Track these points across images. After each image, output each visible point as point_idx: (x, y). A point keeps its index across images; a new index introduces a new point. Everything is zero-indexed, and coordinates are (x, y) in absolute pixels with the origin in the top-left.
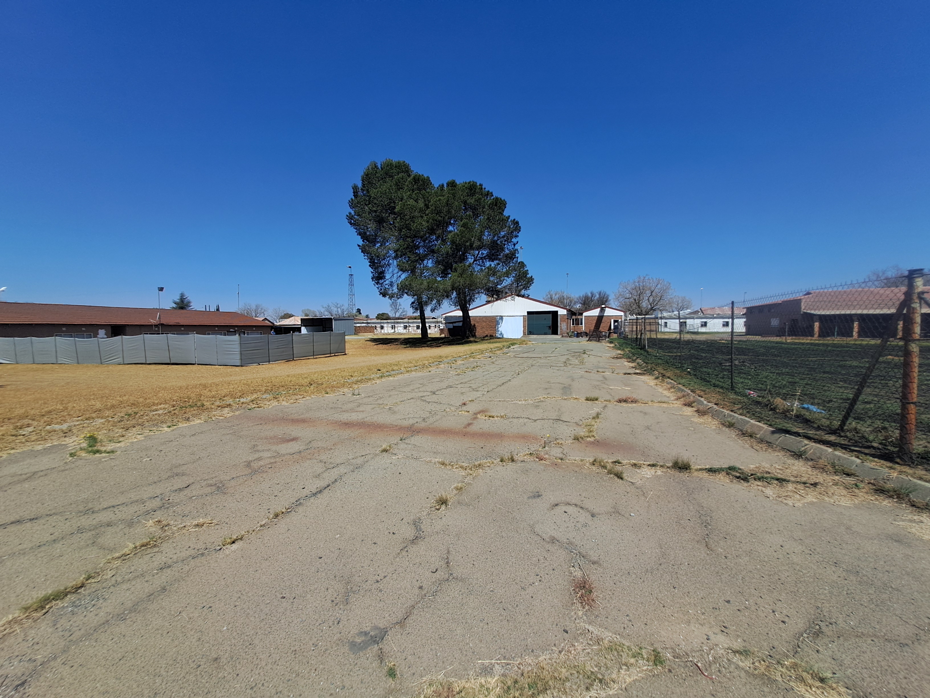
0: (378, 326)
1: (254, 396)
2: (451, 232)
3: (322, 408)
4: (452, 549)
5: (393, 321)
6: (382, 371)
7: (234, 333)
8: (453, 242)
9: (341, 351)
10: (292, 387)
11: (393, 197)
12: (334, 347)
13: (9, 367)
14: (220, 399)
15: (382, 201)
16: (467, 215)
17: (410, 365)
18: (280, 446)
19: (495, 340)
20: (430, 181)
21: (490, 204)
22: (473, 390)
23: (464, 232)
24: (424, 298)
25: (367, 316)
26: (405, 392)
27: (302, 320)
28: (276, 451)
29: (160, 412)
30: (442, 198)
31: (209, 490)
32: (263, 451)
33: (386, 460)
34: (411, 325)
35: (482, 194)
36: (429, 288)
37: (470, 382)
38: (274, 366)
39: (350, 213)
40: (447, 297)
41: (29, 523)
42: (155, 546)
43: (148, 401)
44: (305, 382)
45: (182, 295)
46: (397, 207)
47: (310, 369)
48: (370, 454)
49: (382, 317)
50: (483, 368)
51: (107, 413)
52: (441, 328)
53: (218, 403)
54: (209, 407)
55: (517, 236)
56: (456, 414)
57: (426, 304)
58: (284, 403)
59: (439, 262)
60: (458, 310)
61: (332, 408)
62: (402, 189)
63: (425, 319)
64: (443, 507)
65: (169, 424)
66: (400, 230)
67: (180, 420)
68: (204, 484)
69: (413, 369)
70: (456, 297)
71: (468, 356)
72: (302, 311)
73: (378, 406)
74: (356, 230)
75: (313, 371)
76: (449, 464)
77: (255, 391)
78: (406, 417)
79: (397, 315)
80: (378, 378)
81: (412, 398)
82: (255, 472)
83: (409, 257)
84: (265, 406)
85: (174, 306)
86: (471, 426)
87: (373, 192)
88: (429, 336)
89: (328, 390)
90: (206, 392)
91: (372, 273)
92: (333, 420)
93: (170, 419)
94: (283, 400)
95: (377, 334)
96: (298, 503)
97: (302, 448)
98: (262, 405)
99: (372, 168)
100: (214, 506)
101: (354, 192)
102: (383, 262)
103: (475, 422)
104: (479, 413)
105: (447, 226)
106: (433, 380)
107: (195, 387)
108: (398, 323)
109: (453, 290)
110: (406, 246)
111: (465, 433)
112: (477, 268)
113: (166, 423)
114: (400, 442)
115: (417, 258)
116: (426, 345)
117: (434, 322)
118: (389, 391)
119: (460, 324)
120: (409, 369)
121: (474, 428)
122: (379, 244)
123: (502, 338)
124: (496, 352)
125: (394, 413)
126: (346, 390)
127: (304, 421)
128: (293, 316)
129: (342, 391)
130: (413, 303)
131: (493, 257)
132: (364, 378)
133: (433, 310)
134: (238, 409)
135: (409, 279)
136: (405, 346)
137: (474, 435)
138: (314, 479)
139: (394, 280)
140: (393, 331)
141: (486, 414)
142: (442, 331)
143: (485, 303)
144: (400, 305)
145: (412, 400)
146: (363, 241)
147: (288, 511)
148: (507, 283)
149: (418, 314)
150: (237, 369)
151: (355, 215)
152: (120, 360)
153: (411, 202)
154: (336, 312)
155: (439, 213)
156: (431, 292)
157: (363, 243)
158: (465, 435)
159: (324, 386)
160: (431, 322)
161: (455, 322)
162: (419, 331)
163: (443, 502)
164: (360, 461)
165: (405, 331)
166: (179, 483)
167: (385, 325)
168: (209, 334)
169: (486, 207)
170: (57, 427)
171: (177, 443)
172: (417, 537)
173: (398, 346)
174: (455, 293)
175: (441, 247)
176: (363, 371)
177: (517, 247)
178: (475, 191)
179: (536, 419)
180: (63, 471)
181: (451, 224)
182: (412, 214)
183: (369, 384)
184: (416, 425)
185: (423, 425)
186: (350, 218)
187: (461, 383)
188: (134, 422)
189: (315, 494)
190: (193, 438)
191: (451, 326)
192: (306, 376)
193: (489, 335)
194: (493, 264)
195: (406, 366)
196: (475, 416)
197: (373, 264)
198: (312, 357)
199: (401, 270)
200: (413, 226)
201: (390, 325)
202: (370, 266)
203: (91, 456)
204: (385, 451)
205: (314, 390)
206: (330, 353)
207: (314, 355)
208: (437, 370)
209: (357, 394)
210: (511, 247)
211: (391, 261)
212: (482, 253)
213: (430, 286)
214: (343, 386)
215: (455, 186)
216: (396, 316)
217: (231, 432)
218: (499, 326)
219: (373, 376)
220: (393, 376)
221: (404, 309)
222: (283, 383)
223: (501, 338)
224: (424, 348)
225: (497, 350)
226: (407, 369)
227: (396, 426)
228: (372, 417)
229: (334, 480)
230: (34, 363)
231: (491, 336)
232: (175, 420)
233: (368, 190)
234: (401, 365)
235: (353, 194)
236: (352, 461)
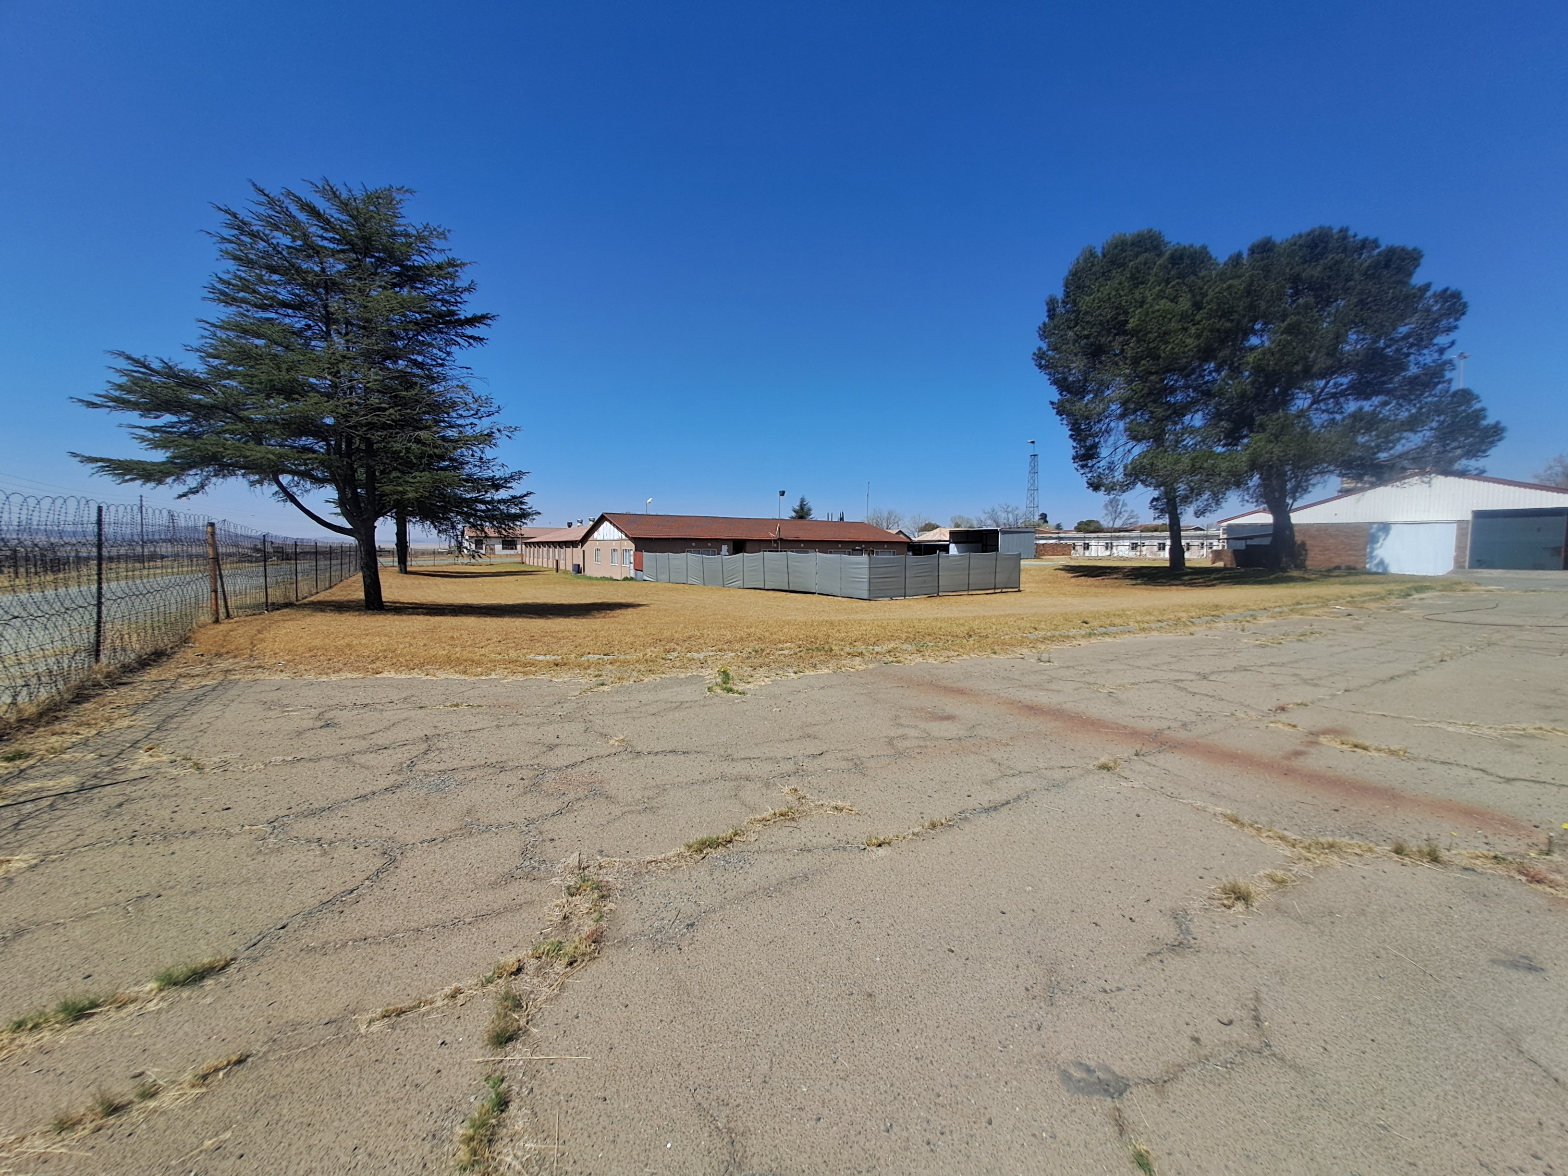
0: (1081, 543)
1: (892, 645)
2: (1253, 349)
3: (988, 676)
4: (1266, 997)
5: (1109, 534)
6: (1091, 624)
7: (861, 552)
8: (1258, 369)
9: (1013, 585)
10: (942, 637)
11: (1123, 303)
12: (1000, 578)
13: (652, 584)
14: (851, 644)
15: (1101, 315)
16: (1298, 305)
17: (1147, 618)
18: (930, 723)
19: (1363, 577)
20: (1207, 253)
21: (1369, 267)
22: (1305, 682)
23: (1289, 343)
24: (1182, 488)
25: (1058, 527)
26: (1139, 667)
27: (951, 533)
28: (925, 731)
29: (786, 652)
30: (1235, 282)
31: (844, 765)
32: (908, 726)
33: (1106, 784)
34: (1147, 542)
35: (1345, 250)
36: (1194, 470)
37: (1296, 665)
38: (911, 603)
39: (1040, 349)
40: (1238, 485)
41: (682, 756)
42: (793, 819)
43: (774, 636)
44: (961, 631)
45: (802, 500)
46: (1131, 320)
47: (963, 611)
48: (1077, 767)
49: (1088, 527)
50: (1330, 637)
51: (737, 646)
52: (1215, 548)
53: (847, 649)
54: (838, 653)
55: (1450, 329)
56: (1262, 726)
57: (1186, 499)
58: (931, 660)
59: (1221, 414)
60: (1264, 511)
61: (1004, 678)
62: (1143, 283)
63: (1179, 530)
64: (1240, 906)
65: (796, 669)
66: (1136, 362)
67: (807, 666)
68: (839, 755)
69: (1153, 626)
70: (1259, 486)
71: (1285, 609)
72: (951, 519)
73: (1086, 686)
74: (1048, 377)
75: (970, 615)
76: (1251, 825)
77: (891, 638)
78: (1144, 714)
79: (1118, 524)
80: (1083, 636)
81: (1155, 681)
82: (899, 754)
83: (1152, 412)
84: (906, 662)
85: (794, 514)
86: (1302, 758)
87: (1085, 302)
88: (1187, 564)
89: (995, 647)
90: (833, 632)
91: (1074, 448)
92: (1007, 698)
93: (796, 663)
94: (930, 656)
95: (1076, 559)
96: (963, 817)
97: (962, 733)
98: (902, 660)
99: (1085, 260)
100: (852, 788)
101: (1049, 311)
102: (1096, 428)
103: (1312, 750)
104: (1326, 732)
105: (1246, 336)
106: (1201, 652)
107: (821, 624)
108: (1118, 538)
109: (1252, 470)
110: (1146, 391)
111: (1288, 770)
112: (1319, 419)
113: (792, 667)
114: (1135, 758)
115: (1169, 412)
116: (1179, 582)
117: (1198, 537)
118: (1106, 661)
119: (1267, 541)
120: (1146, 625)
121: (1313, 762)
122: (1091, 396)
123: (1385, 573)
124: (1366, 605)
125: (1120, 702)
126: (1025, 651)
127: (961, 692)
128: (937, 527)
129: (1020, 652)
130: (1154, 499)
131: (1369, 390)
132: (1057, 633)
133: (1199, 513)
134: (871, 661)
135: (1150, 456)
136: (1134, 582)
137: (1313, 779)
138: (984, 786)
139: (1116, 458)
140: (1108, 553)
141: (1344, 738)
142: (1217, 555)
143: (1336, 494)
144: (1124, 505)
145: (1155, 684)
146: (1061, 394)
147: (948, 825)
148: (1410, 446)
149: (1166, 520)
150: (865, 604)
151: (1048, 350)
152: (740, 583)
153: (1164, 304)
154: (1004, 519)
155: (1225, 314)
156: (1198, 477)
157: (1060, 397)
158: (1288, 773)
159: (990, 640)
160: (1192, 537)
161: (1251, 538)
162: (1166, 554)
163: (1242, 896)
164: (1058, 775)
165: (1132, 554)
166: (812, 748)
167: (1093, 543)
168: (831, 553)
169: (1357, 276)
170: (695, 655)
171: (805, 695)
172: (1181, 943)
173: (1119, 582)
174: (1256, 478)
175: (1227, 384)
176: (1055, 622)
177: (1450, 355)
178: (1325, 248)
179: (1512, 776)
180: (704, 706)
181: (1254, 332)
182: (1164, 328)
183: (1067, 645)
184: (1166, 732)
185: (1182, 735)
186: (1040, 356)
187: (1272, 664)
188: (761, 660)
189: (987, 810)
190: (822, 691)
191: (1241, 545)
192: (962, 621)
193: (1343, 566)
194: (1367, 406)
195: (1139, 619)
196: (1311, 738)
197: (1078, 433)
198: (966, 593)
199: (1134, 438)
200: (1165, 350)
201: (1102, 543)
202: (1071, 436)
203: (724, 694)
204: (1105, 767)
205: (974, 645)
206: (995, 588)
207: (968, 590)
208: (1208, 632)
209: (1047, 659)
210: (1429, 357)
211: (1112, 424)
212: (1335, 384)
213: (1197, 465)
214: (1021, 644)
215: (1271, 250)
216: (1115, 526)
217: (865, 691)
218: (1379, 545)
219: (1073, 632)
220: (1115, 635)
221: (1132, 511)
222: (930, 630)
223: (1382, 574)
224: (1174, 587)
225: (1370, 600)
226: (1142, 625)
227: (1125, 727)
228: (1076, 704)
229: (1015, 796)
230: (669, 582)
231: (1349, 568)
232: (802, 665)
233: (1074, 301)
234: (1129, 617)
235: (1046, 314)
236: (1045, 772)
